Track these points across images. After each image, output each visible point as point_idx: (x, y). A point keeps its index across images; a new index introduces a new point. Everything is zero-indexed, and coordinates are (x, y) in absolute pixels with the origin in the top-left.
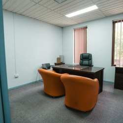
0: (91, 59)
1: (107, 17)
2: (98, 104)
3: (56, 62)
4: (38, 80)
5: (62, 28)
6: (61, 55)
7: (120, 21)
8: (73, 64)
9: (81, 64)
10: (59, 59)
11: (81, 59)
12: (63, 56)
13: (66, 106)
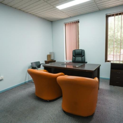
0: (84, 55)
1: (100, 10)
2: (98, 105)
3: (46, 60)
4: (27, 81)
5: (52, 22)
6: (51, 51)
7: (113, 15)
8: (65, 61)
9: (74, 61)
10: (49, 56)
11: (73, 56)
12: (54, 53)
13: (64, 111)
